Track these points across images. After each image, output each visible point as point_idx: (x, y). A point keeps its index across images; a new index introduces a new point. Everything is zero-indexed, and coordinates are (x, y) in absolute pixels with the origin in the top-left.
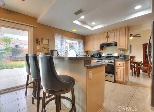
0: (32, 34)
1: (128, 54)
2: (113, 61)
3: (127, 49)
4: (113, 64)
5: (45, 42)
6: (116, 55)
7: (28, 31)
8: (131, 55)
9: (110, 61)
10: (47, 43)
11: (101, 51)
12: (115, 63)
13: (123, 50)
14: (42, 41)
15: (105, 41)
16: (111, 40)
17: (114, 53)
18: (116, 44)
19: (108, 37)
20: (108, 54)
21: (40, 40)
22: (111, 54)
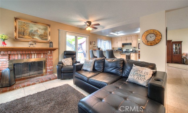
0: (88, 39)
1: (137, 49)
2: (129, 54)
3: (137, 47)
4: (129, 55)
5: (94, 43)
6: (131, 50)
7: (86, 37)
8: (139, 50)
9: (128, 53)
10: (94, 44)
11: (123, 48)
12: (130, 54)
13: (135, 48)
14: (92, 43)
15: (125, 42)
16: (128, 42)
17: (130, 49)
18: (131, 44)
19: (126, 40)
20: (127, 50)
21: (91, 42)
22: (128, 50)
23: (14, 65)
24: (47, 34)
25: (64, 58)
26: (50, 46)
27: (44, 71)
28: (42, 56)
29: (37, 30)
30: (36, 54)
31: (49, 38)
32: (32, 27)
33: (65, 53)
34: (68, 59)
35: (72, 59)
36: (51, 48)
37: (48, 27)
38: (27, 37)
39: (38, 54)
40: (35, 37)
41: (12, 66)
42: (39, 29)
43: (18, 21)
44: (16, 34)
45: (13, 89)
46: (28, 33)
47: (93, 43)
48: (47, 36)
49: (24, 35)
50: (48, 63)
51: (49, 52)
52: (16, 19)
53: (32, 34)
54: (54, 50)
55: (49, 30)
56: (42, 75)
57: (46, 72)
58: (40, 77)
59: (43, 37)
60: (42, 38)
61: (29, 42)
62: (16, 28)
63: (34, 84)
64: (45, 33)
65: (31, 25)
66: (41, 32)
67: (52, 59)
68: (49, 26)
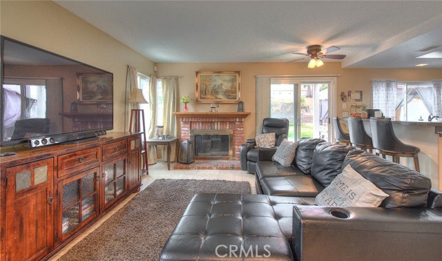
5: (356, 96)
7: (328, 82)
10: (359, 98)
14: (349, 95)
21: (346, 94)
23: (196, 136)
24: (236, 88)
25: (263, 133)
26: (239, 110)
27: (231, 152)
28: (228, 127)
29: (222, 84)
30: (219, 123)
31: (239, 95)
32: (215, 80)
33: (265, 123)
34: (268, 135)
35: (277, 137)
36: (240, 113)
37: (237, 75)
38: (209, 96)
39: (222, 123)
40: (218, 96)
41: (193, 139)
42: (223, 82)
43: (199, 75)
44: (197, 95)
45: (189, 169)
46: (210, 90)
47: (352, 95)
48: (235, 92)
49: (206, 95)
50: (237, 139)
51: (238, 120)
52: (197, 73)
53: (215, 92)
54: (246, 116)
55: (239, 80)
56: (228, 159)
57: (234, 155)
58: (224, 161)
59: (230, 94)
60: (228, 97)
61: (210, 103)
62: (197, 86)
63: (210, 168)
64: (232, 87)
65: (214, 76)
66: (227, 86)
67: (242, 132)
68: (238, 72)
